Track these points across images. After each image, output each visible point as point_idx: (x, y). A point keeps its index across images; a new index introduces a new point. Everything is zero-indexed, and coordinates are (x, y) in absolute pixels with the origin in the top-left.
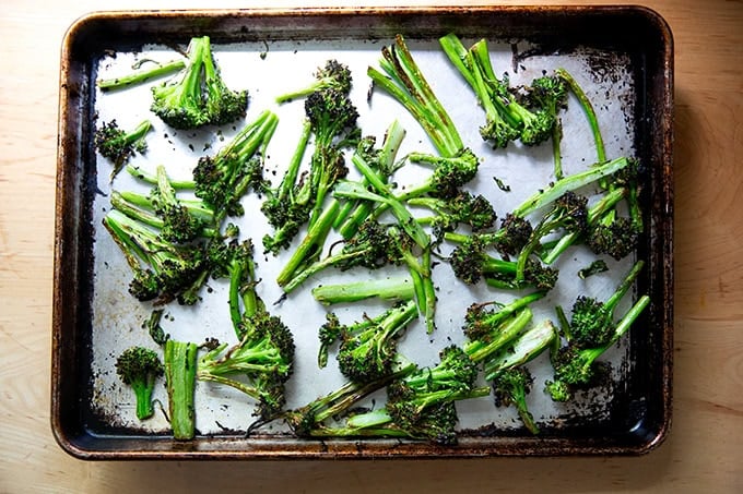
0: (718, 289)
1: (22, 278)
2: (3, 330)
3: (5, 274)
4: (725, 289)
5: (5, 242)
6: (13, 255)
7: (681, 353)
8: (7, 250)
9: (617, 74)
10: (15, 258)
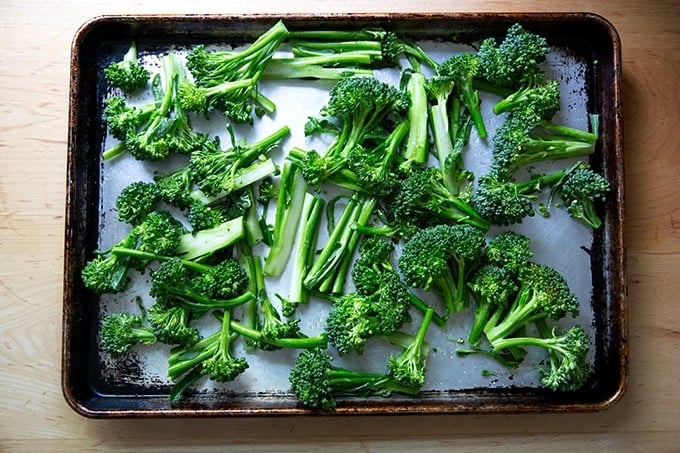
0: (669, 225)
1: (20, 235)
2: (3, 284)
3: (5, 232)
4: (676, 225)
5: (4, 202)
6: (11, 215)
7: (639, 284)
8: (6, 210)
9: (114, 361)
10: (14, 217)
